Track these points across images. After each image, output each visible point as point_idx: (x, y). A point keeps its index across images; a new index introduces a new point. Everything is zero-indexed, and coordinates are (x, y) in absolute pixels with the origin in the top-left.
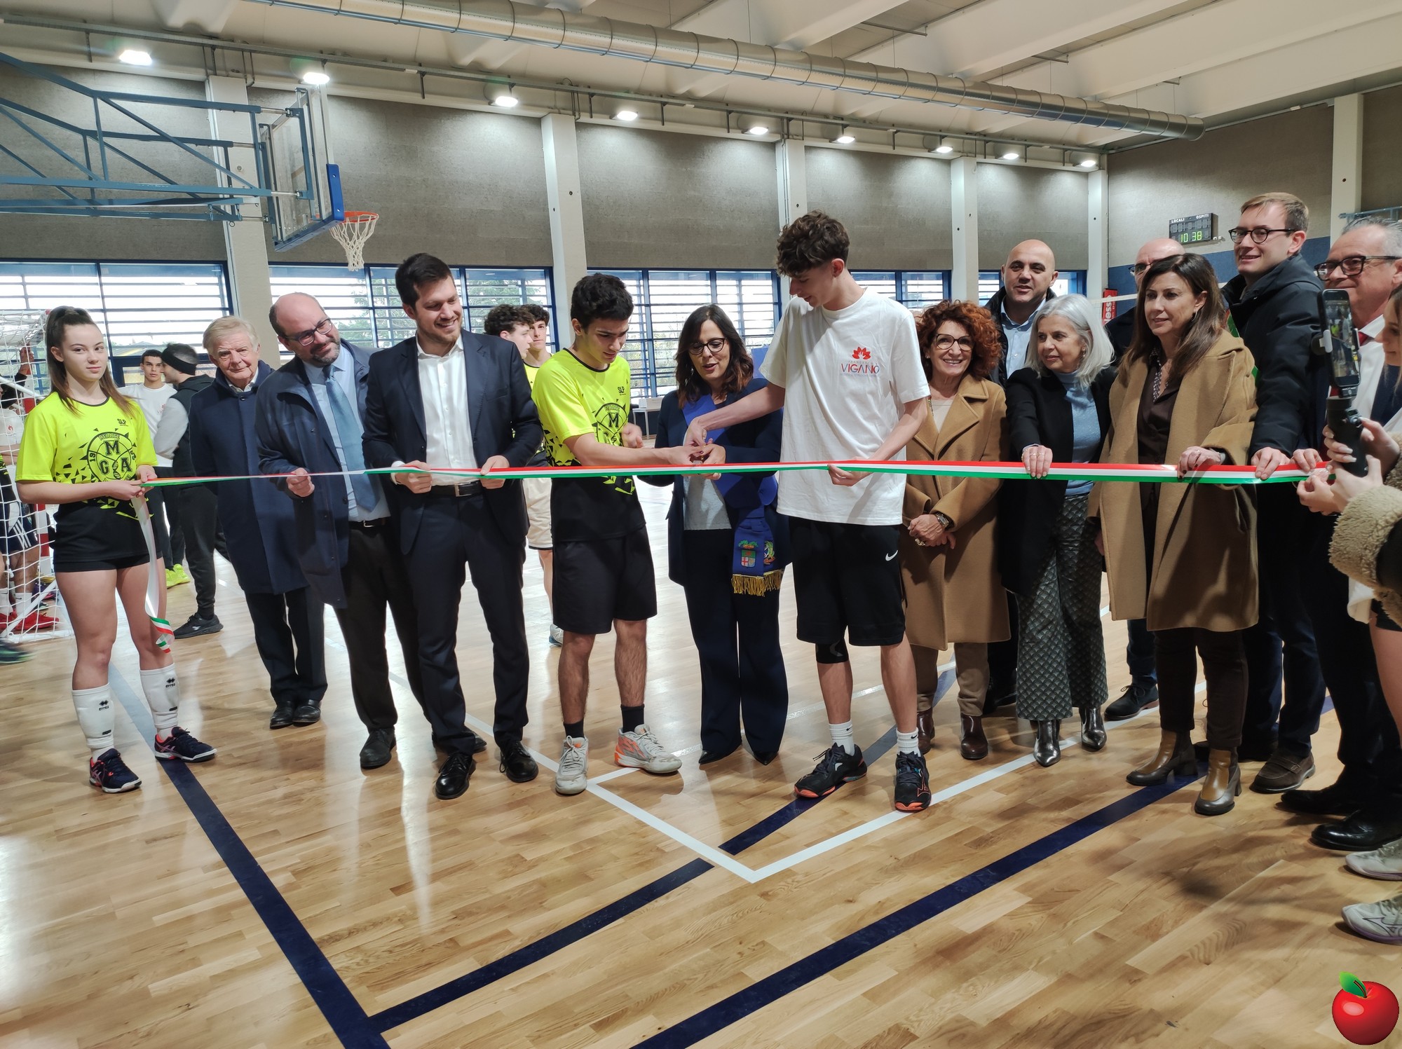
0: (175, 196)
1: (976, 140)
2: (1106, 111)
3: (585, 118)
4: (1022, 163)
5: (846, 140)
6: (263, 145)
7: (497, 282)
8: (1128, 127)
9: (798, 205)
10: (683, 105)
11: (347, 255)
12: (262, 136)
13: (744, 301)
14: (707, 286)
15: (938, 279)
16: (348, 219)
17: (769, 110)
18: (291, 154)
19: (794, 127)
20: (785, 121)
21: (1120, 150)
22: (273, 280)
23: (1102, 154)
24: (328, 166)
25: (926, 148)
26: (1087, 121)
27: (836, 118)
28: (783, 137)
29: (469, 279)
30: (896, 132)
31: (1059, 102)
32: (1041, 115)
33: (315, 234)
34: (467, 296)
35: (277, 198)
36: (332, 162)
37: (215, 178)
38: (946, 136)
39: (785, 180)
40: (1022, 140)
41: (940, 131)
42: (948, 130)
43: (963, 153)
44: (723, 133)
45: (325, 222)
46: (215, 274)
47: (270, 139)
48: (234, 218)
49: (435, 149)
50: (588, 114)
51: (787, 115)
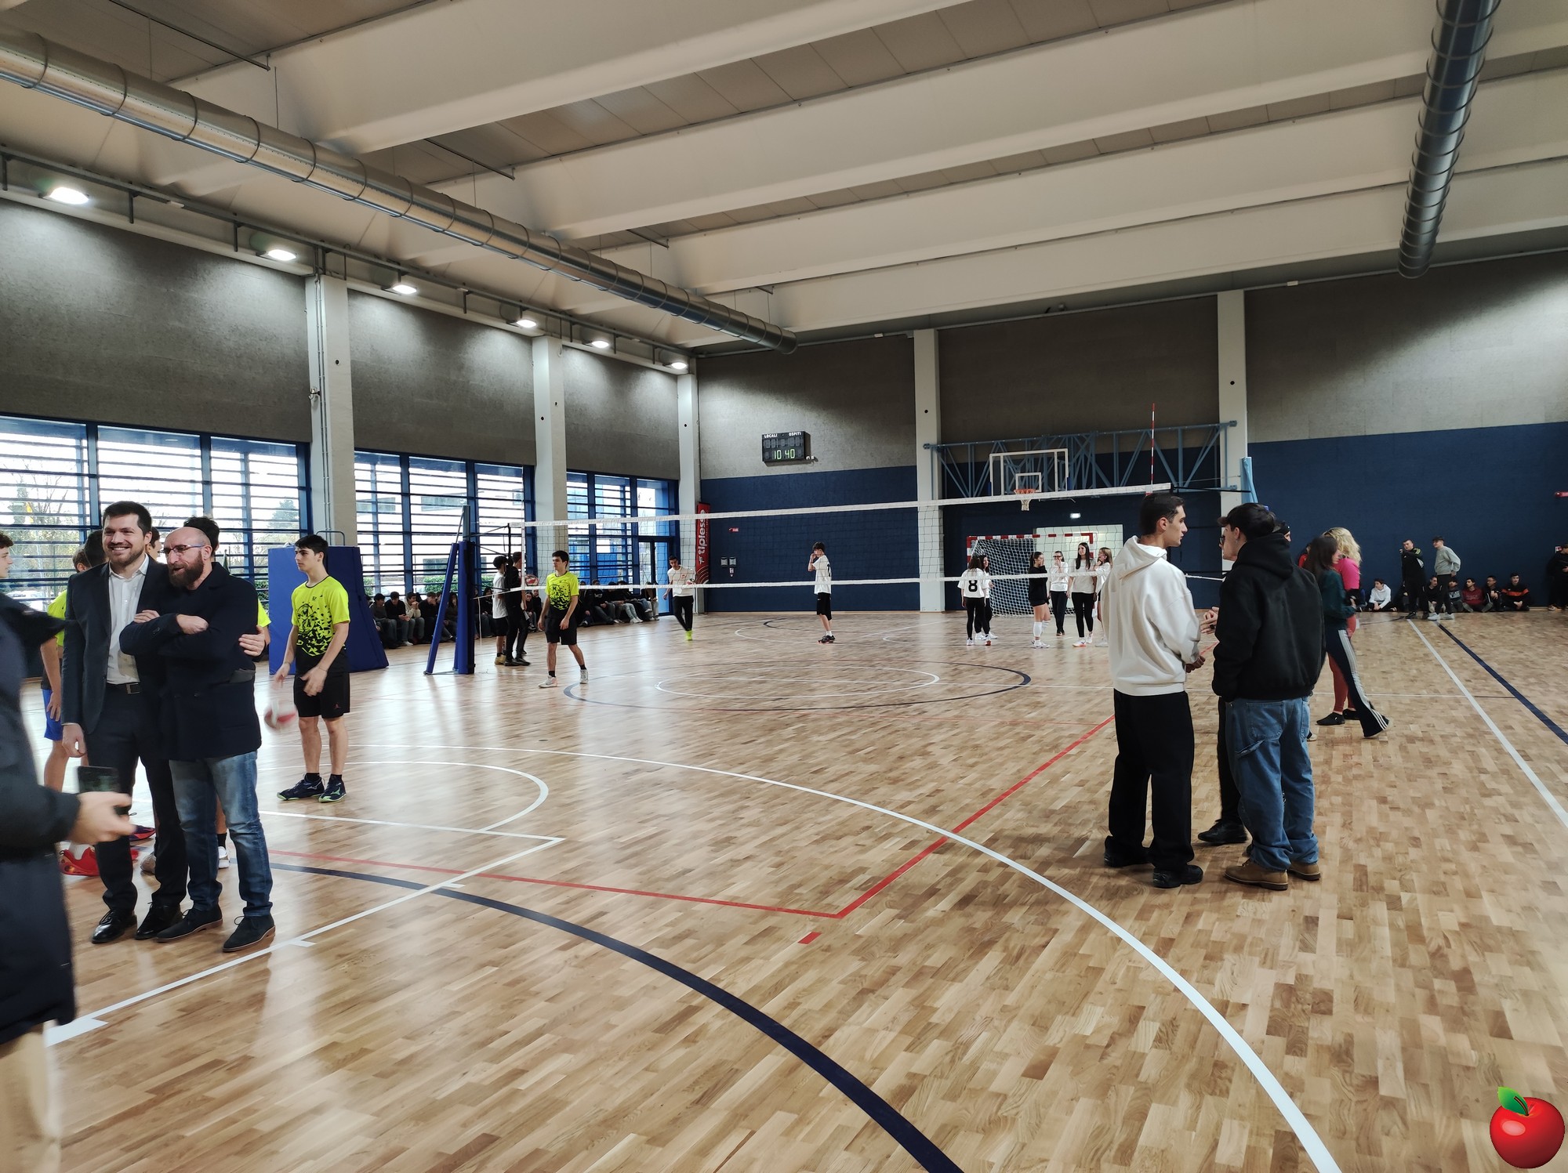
1: (561, 319)
2: (707, 308)
4: (611, 354)
5: (404, 290)
9: (337, 362)
10: (166, 201)
13: (251, 481)
14: (197, 455)
15: (517, 475)
17: (297, 233)
19: (333, 261)
20: (320, 251)
21: (714, 355)
23: (693, 357)
25: (502, 318)
26: (687, 315)
28: (316, 270)
30: (468, 293)
31: (663, 289)
32: (642, 299)
38: (527, 309)
39: (319, 327)
40: (611, 328)
41: (520, 300)
42: (530, 301)
43: (547, 332)
44: (228, 251)
51: (323, 244)
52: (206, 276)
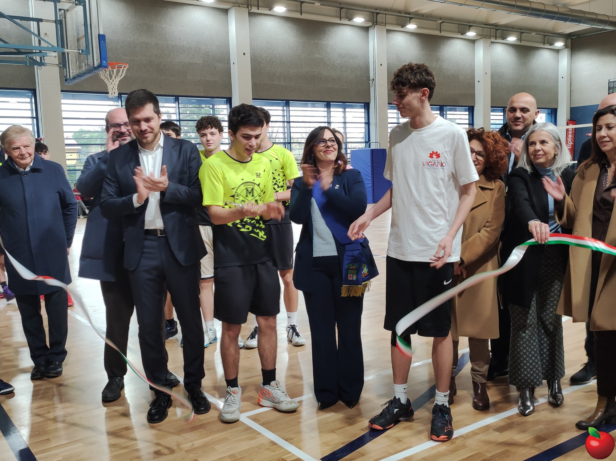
0: (7, 50)
1: (490, 28)
2: (570, 13)
3: (254, 10)
4: (519, 43)
5: (412, 27)
6: (61, 21)
7: (198, 106)
8: (584, 23)
9: (381, 65)
10: (314, 3)
11: (108, 88)
12: (60, 16)
13: (347, 121)
14: (325, 111)
15: (466, 111)
16: (110, 67)
17: (366, 8)
18: (77, 27)
19: (380, 18)
20: (375, 14)
21: (579, 36)
22: (63, 101)
23: (567, 39)
24: (99, 35)
25: (459, 32)
26: (558, 19)
27: (406, 13)
28: (373, 24)
29: (181, 104)
30: (442, 23)
31: (542, 7)
32: (531, 14)
33: (90, 75)
34: (179, 113)
35: (68, 53)
36: (101, 33)
37: (31, 39)
38: (472, 26)
39: (374, 49)
40: (518, 29)
41: (469, 23)
42: (474, 22)
43: (482, 36)
44: (337, 21)
45: (96, 68)
46: (28, 97)
47: (65, 18)
48: (41, 64)
49: (164, 26)
50: (256, 8)
51: (376, 11)
52: (328, 33)
